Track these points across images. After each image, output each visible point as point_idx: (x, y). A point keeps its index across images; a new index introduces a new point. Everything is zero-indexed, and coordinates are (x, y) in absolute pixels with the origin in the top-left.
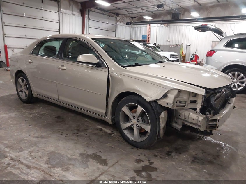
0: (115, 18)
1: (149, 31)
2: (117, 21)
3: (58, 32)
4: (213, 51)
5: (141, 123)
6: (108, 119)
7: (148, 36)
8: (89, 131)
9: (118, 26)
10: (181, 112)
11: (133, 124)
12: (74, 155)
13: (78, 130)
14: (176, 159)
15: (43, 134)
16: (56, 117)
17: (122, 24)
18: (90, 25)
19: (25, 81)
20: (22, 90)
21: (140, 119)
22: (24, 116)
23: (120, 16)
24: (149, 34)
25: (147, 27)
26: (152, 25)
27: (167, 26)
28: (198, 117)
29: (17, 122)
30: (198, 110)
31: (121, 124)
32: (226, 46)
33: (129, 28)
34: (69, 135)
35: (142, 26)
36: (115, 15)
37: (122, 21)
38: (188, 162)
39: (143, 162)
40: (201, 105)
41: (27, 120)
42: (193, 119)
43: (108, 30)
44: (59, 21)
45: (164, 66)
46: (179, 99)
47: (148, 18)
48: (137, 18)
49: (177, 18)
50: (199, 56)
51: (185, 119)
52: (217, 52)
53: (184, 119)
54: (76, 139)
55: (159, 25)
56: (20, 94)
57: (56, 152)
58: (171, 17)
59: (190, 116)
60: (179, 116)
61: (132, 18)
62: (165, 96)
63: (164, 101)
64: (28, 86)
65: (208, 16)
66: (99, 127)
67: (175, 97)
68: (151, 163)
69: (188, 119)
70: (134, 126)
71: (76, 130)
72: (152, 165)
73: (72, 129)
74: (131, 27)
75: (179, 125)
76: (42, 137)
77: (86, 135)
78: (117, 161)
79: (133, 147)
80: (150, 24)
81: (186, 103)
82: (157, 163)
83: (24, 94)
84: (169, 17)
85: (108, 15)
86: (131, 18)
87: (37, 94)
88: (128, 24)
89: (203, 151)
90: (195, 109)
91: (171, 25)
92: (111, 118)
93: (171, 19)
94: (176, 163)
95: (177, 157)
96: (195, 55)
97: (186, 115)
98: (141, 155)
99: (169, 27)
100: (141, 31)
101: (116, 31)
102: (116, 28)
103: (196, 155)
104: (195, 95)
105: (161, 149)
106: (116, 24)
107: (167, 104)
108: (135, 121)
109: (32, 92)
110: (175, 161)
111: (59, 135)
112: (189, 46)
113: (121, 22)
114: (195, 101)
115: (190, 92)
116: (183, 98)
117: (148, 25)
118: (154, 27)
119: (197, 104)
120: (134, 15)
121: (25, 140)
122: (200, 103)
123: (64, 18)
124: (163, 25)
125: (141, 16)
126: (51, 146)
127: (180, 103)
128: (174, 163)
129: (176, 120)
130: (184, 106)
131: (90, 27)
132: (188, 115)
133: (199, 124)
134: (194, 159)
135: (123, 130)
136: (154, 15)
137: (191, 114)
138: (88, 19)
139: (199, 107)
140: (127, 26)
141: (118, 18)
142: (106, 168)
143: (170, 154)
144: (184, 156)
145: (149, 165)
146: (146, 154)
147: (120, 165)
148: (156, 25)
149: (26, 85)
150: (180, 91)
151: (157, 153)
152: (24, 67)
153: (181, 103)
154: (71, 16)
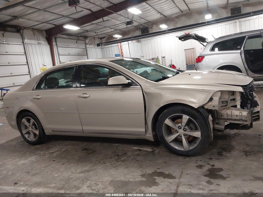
0: (83, 41)
1: (121, 49)
2: (86, 44)
3: (26, 65)
4: (201, 57)
5: (188, 132)
6: (150, 136)
7: (121, 54)
8: (129, 154)
9: (88, 49)
10: (223, 112)
11: (179, 135)
12: (136, 178)
13: (118, 155)
14: (231, 157)
15: (87, 168)
16: (83, 150)
17: (91, 46)
18: (59, 52)
19: (32, 121)
20: (28, 131)
21: (187, 127)
22: (47, 157)
23: (88, 38)
24: (122, 52)
25: (118, 45)
26: (122, 43)
27: (138, 42)
28: (241, 113)
29: (46, 164)
30: (239, 106)
31: (166, 138)
32: (211, 50)
33: (99, 49)
34: (112, 162)
35: (113, 45)
36: (83, 39)
37: (91, 43)
38: (242, 156)
39: (205, 166)
40: (240, 101)
41: (55, 160)
42: (237, 116)
43: (79, 54)
44: (25, 53)
45: (190, 75)
46: (222, 100)
47: (118, 36)
48: (105, 38)
49: (146, 32)
50: (175, 66)
51: (229, 118)
52: (205, 57)
53: (227, 118)
54: (123, 163)
55: (130, 42)
56: (26, 136)
57: (115, 180)
58: (141, 32)
59: (233, 114)
60: (222, 116)
61: (101, 39)
62: (211, 99)
63: (211, 104)
64: (38, 125)
65: (175, 26)
66: (136, 148)
67: (220, 99)
68: (213, 166)
69: (232, 116)
70: (181, 136)
71: (116, 156)
72: (215, 167)
73: (111, 156)
74: (102, 48)
75: (221, 125)
76: (88, 171)
77: (131, 158)
78: (181, 172)
79: (185, 157)
80: (120, 42)
81: (227, 103)
82: (218, 164)
83: (32, 135)
84: (138, 33)
85: (77, 40)
86: (99, 39)
87: (52, 131)
88: (98, 45)
89: (246, 144)
90: (235, 106)
91: (142, 40)
92: (153, 134)
93: (141, 34)
94: (233, 160)
95: (230, 155)
96: (172, 65)
97: (228, 113)
98: (197, 162)
99: (140, 43)
100: (113, 50)
101: (87, 54)
102: (87, 51)
103: (243, 149)
104: (233, 93)
105: (210, 152)
106: (86, 47)
107: (214, 107)
108: (181, 131)
109: (43, 130)
110: (231, 159)
111: (102, 165)
112: (164, 57)
113: (90, 45)
114: (234, 100)
115: (229, 91)
116: (224, 98)
117: (119, 44)
118: (125, 45)
119: (236, 101)
120: (102, 36)
121: (72, 178)
122: (239, 100)
123: (30, 49)
124: (134, 41)
125: (109, 36)
126: (106, 177)
127: (222, 103)
128: (231, 160)
129: (217, 121)
130: (226, 106)
131: (60, 54)
132: (231, 114)
133: (243, 118)
134: (245, 153)
135: (169, 144)
136: (123, 33)
137: (233, 111)
138: (56, 46)
139: (238, 104)
140: (97, 48)
141: (87, 41)
142: (177, 180)
143: (221, 154)
144: (235, 153)
145: (212, 167)
146: (201, 160)
147: (187, 174)
148: (127, 42)
149: (34, 124)
150: (222, 92)
151: (210, 156)
152: (29, 105)
153: (224, 104)
154: (37, 46)
